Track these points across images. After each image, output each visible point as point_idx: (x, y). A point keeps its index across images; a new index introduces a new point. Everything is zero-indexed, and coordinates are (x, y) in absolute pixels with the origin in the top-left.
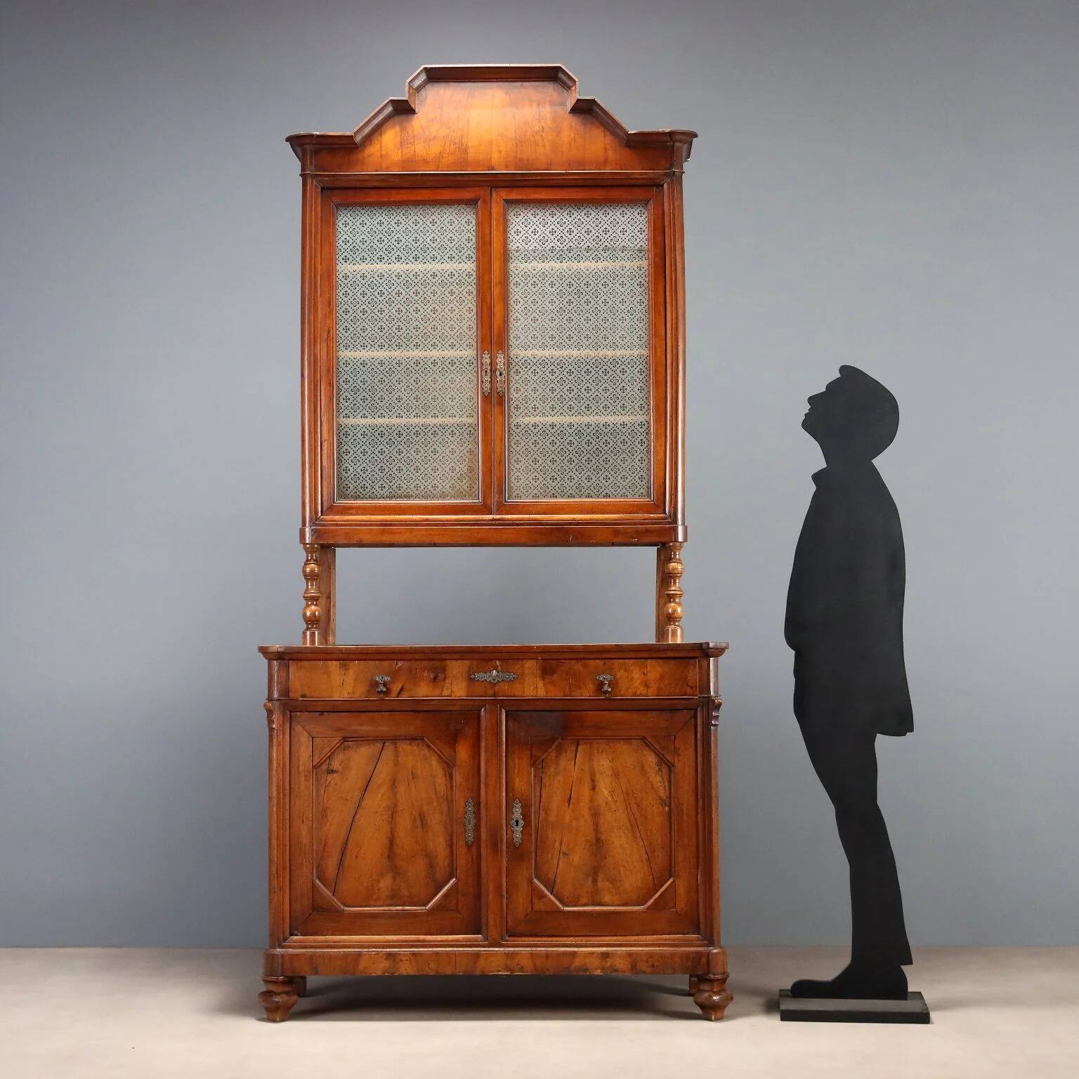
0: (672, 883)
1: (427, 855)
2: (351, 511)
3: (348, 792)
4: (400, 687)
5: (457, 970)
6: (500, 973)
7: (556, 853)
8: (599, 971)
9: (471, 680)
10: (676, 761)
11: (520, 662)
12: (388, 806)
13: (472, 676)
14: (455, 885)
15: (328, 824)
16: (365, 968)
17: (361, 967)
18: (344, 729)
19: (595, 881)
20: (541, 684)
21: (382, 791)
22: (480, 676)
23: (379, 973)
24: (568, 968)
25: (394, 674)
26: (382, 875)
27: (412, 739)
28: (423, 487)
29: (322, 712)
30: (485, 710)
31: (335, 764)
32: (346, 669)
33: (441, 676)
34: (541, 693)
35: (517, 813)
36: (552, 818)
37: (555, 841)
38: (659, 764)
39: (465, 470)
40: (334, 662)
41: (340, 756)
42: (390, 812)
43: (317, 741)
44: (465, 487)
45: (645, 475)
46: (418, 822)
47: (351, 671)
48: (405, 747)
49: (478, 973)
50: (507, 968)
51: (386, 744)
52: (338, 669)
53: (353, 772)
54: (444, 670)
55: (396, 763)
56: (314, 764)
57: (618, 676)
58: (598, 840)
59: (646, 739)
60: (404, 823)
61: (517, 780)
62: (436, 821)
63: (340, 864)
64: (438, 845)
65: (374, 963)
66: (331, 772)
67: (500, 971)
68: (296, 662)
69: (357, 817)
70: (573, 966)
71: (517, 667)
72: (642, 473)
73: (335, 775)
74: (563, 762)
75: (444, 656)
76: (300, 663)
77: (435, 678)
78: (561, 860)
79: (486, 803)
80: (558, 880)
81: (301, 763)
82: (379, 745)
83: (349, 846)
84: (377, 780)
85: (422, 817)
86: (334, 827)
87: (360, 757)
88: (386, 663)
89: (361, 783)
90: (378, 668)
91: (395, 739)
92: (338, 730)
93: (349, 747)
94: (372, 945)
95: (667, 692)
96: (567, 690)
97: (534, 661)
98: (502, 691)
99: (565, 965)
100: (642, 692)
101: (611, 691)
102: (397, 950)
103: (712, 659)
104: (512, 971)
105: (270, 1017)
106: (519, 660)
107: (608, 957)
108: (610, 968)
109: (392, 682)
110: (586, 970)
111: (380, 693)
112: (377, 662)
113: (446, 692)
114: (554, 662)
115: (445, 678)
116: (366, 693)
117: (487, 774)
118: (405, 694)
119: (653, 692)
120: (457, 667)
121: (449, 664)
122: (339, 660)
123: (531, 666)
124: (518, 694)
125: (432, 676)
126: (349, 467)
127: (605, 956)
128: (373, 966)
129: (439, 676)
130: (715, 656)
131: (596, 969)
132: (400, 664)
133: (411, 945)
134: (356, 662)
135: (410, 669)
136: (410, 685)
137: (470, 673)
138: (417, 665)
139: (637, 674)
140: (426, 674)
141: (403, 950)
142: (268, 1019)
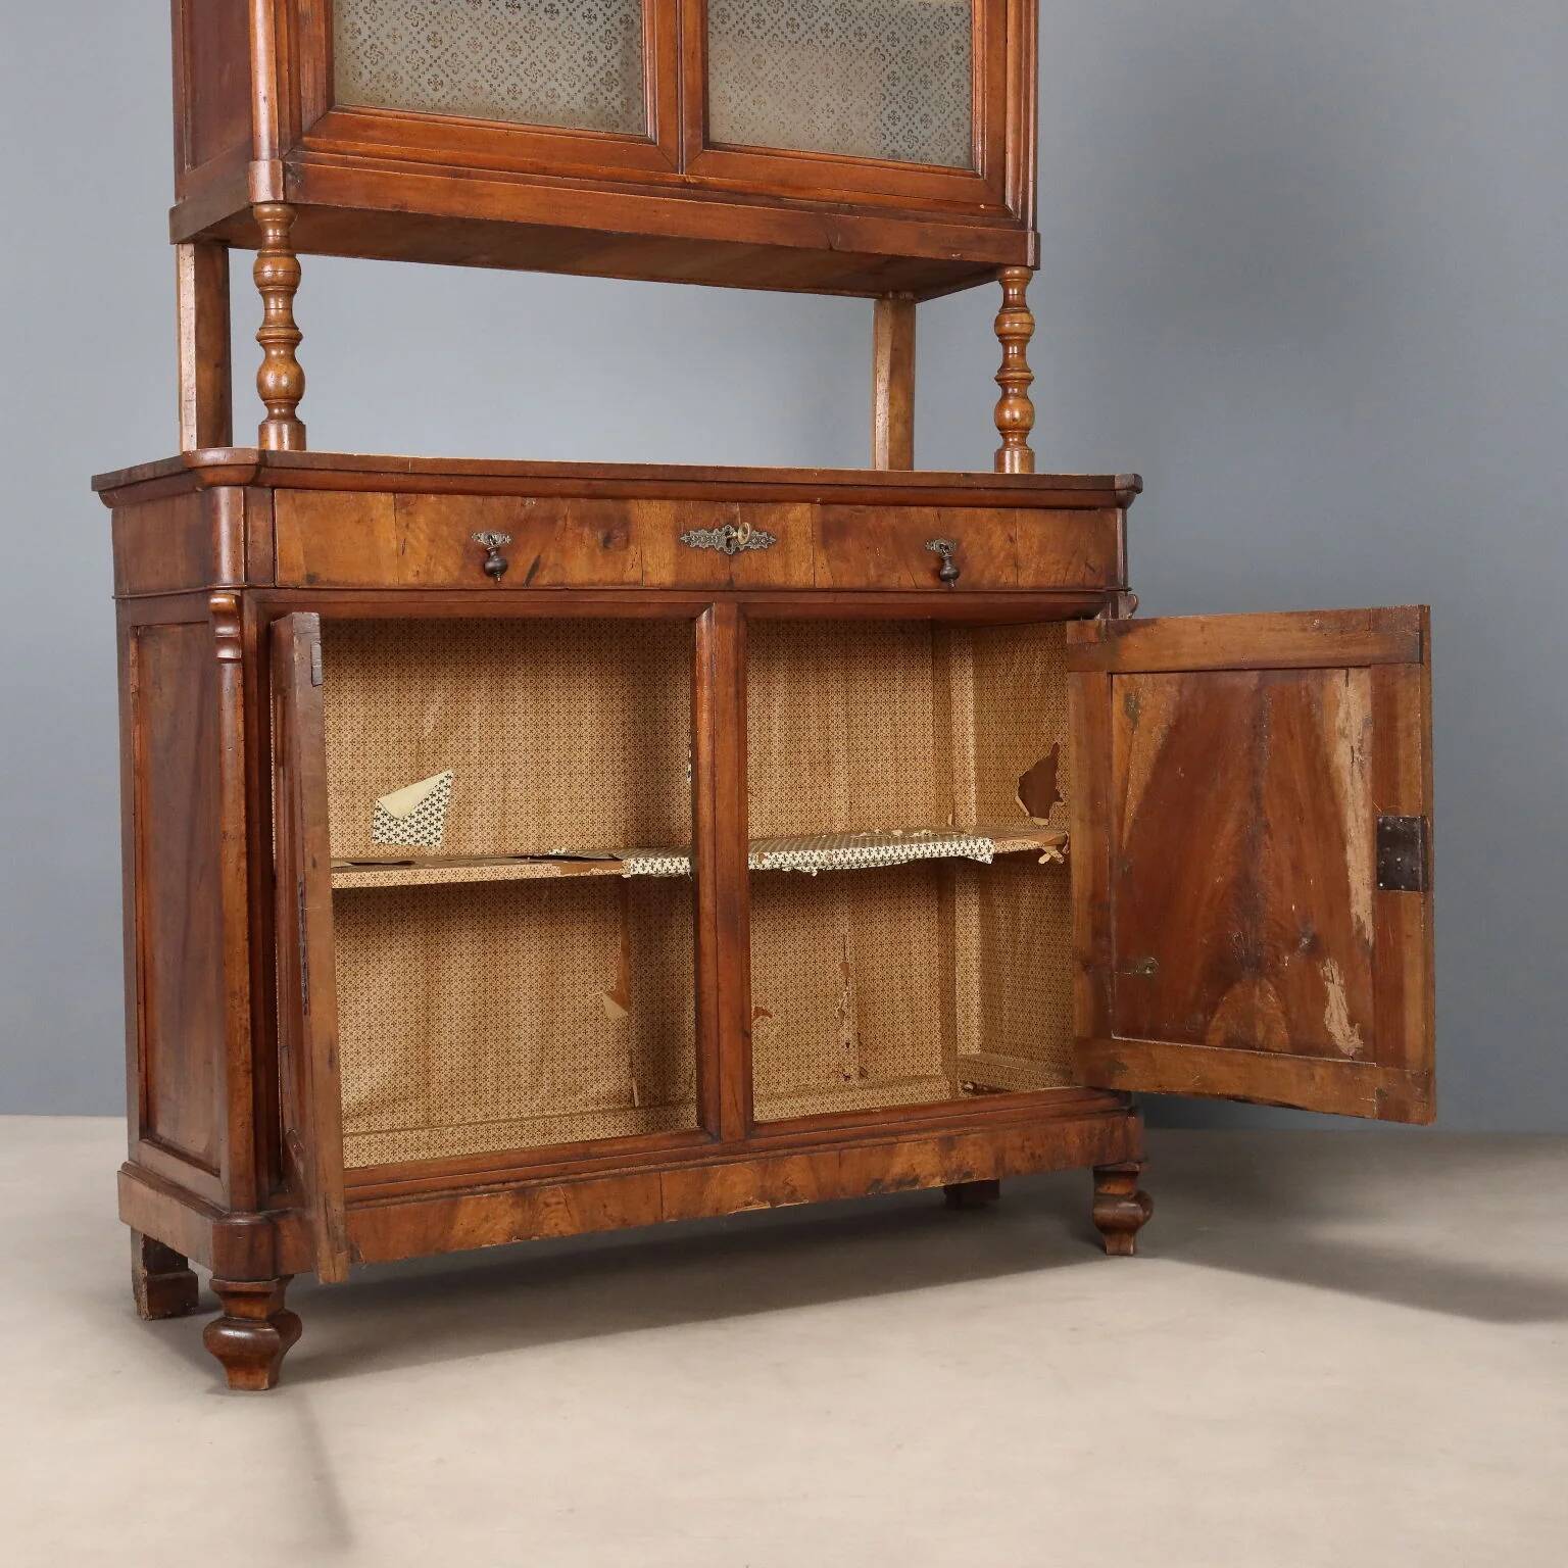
2: (371, 133)
4: (533, 557)
5: (665, 1214)
6: (750, 1208)
8: (938, 1179)
9: (682, 546)
11: (779, 507)
13: (684, 538)
16: (467, 1232)
17: (458, 1231)
20: (822, 559)
22: (699, 537)
23: (500, 1240)
24: (878, 1181)
25: (518, 527)
28: (526, 93)
30: (710, 616)
32: (409, 514)
33: (619, 534)
34: (824, 579)
39: (616, 62)
40: (383, 497)
44: (617, 103)
45: (963, 119)
47: (421, 520)
49: (705, 1213)
50: (764, 1197)
52: (391, 512)
54: (625, 522)
57: (964, 544)
65: (486, 1219)
67: (750, 1204)
68: (290, 492)
70: (888, 1179)
71: (773, 518)
72: (958, 113)
75: (628, 488)
76: (300, 497)
77: (607, 540)
79: (714, 829)
88: (495, 501)
90: (481, 512)
94: (477, 1176)
95: (1051, 580)
96: (872, 572)
97: (806, 506)
98: (745, 572)
99: (876, 1175)
100: (1007, 578)
101: (956, 576)
102: (534, 1182)
103: (1119, 511)
104: (773, 1202)
105: (241, 1379)
106: (776, 501)
107: (953, 1148)
108: (959, 1168)
109: (513, 547)
110: (915, 1180)
111: (491, 573)
112: (479, 500)
113: (632, 574)
114: (845, 509)
115: (628, 541)
116: (456, 574)
117: (713, 765)
118: (545, 579)
119: (1027, 579)
120: (652, 516)
121: (636, 510)
122: (395, 491)
123: (800, 516)
124: (777, 578)
125: (600, 535)
126: (360, 24)
127: (948, 1144)
128: (487, 1226)
129: (615, 536)
130: (1123, 504)
131: (933, 1176)
132: (531, 503)
133: (565, 1168)
134: (432, 498)
135: (552, 520)
136: (551, 557)
137: (679, 529)
138: (565, 507)
139: (998, 539)
140: (587, 531)
141: (545, 1181)
142: (233, 1387)
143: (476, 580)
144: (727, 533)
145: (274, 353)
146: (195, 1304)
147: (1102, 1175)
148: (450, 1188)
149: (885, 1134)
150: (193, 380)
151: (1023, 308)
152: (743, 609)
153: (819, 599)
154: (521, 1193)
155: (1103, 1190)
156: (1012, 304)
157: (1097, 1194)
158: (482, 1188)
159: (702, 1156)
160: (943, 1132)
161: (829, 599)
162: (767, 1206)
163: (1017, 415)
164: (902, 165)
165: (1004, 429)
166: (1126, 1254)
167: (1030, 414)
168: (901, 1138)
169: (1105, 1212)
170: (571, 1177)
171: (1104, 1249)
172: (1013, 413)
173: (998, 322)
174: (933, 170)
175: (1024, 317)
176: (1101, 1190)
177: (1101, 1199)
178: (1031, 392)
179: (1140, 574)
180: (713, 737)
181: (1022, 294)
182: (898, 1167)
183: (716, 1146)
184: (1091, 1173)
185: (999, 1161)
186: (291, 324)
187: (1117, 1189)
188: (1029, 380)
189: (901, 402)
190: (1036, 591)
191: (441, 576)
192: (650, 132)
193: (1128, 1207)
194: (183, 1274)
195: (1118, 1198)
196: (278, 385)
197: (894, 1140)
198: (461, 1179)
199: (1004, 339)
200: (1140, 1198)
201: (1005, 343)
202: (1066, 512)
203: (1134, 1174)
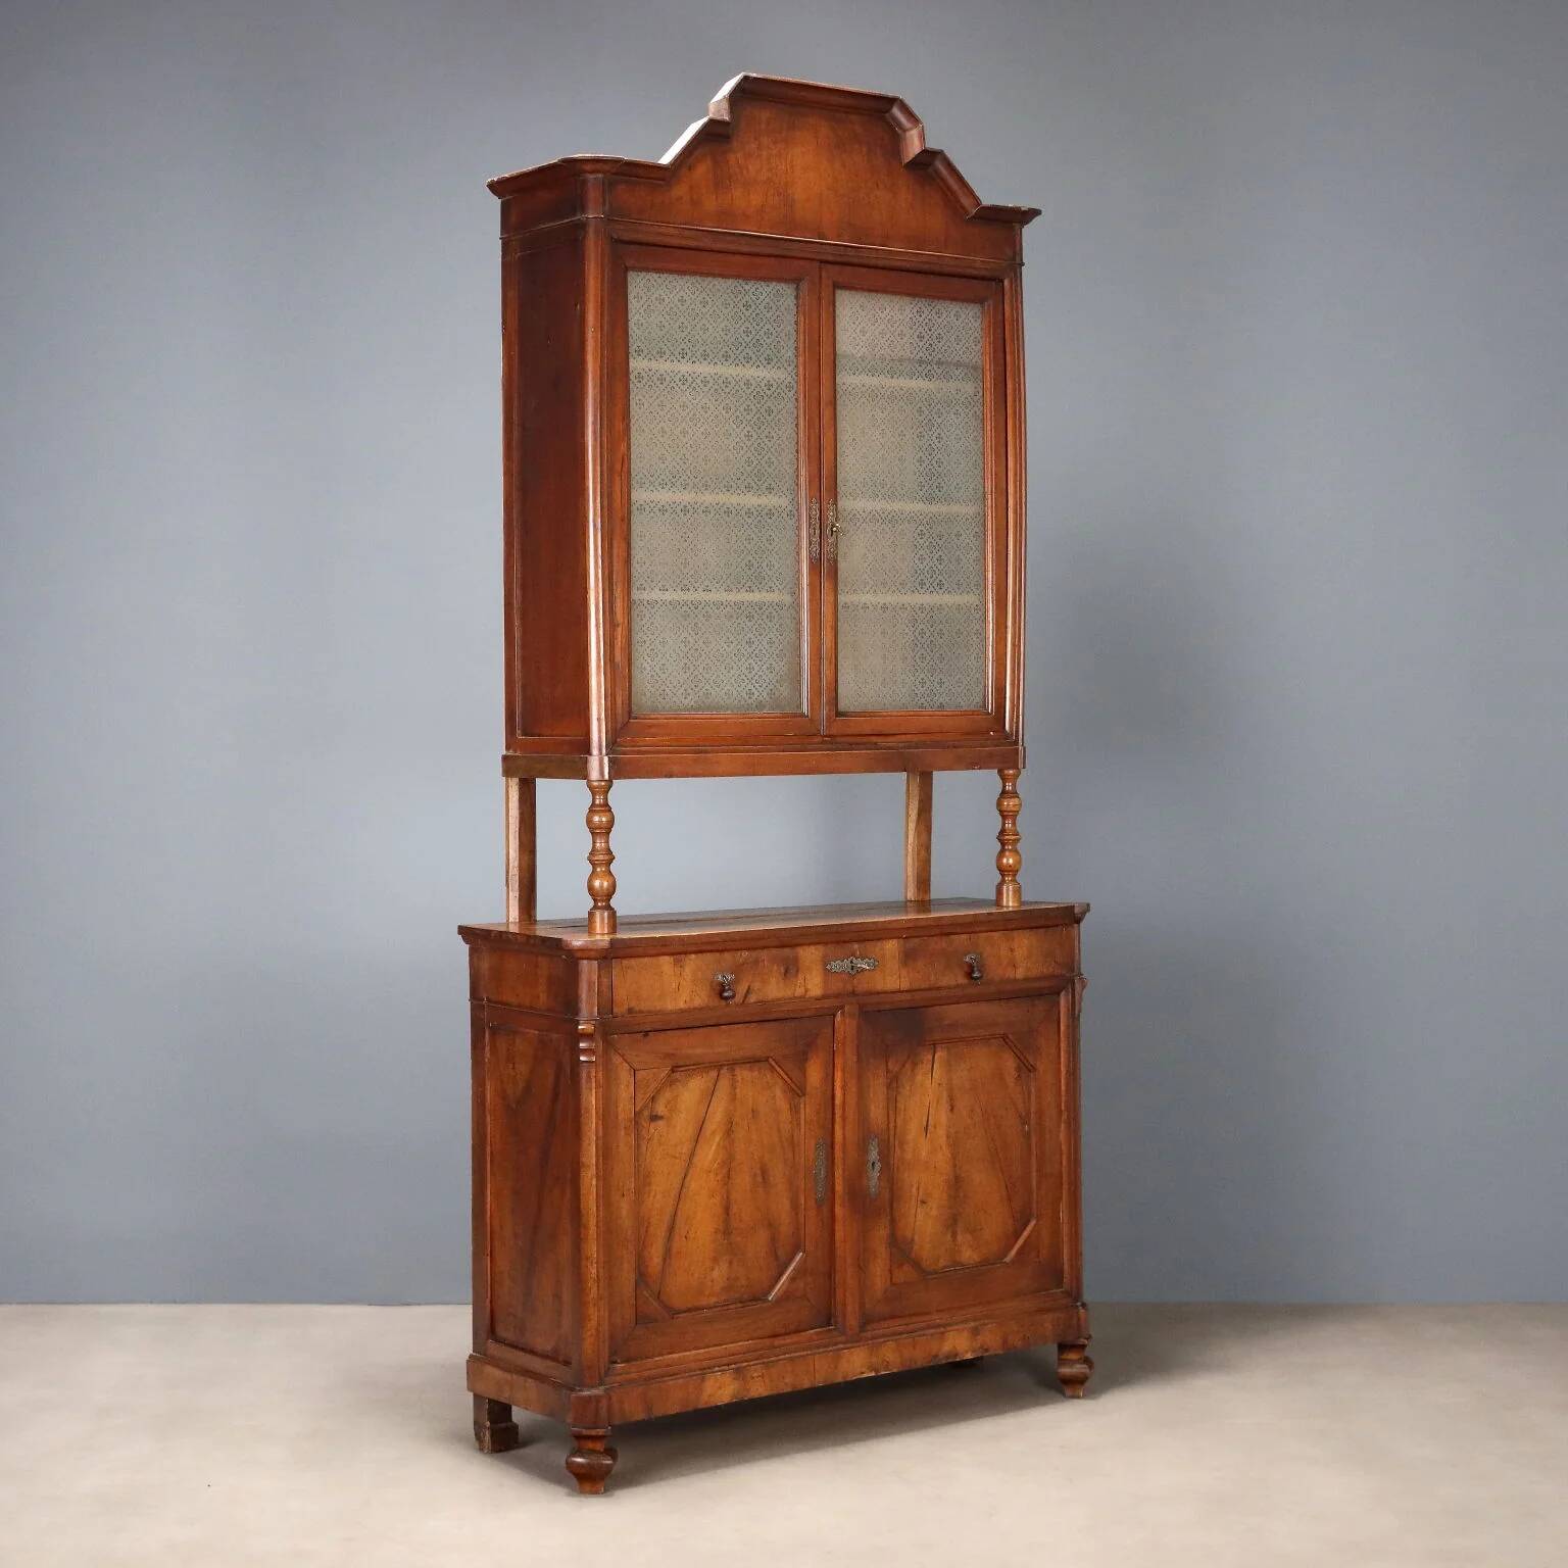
0: (1035, 1225)
1: (770, 1225)
3: (676, 1146)
4: (747, 985)
5: (818, 1381)
6: (865, 1375)
7: (913, 1202)
8: (970, 1353)
9: (827, 972)
10: (1038, 1063)
11: (879, 944)
12: (723, 1162)
13: (828, 967)
14: (804, 1261)
15: (652, 1194)
16: (711, 1396)
17: (705, 1395)
18: (673, 1054)
19: (954, 1235)
20: (904, 972)
21: (717, 1139)
22: (836, 966)
23: (727, 1400)
24: (936, 1356)
25: (738, 970)
26: (715, 1260)
27: (753, 1061)
28: (735, 694)
29: (646, 1033)
30: (843, 1013)
31: (660, 1109)
32: (681, 967)
33: (792, 968)
34: (905, 985)
35: (874, 1155)
36: (909, 1156)
37: (912, 1186)
38: (1018, 1069)
39: (786, 668)
40: (667, 958)
41: (667, 1094)
42: (725, 1171)
43: (640, 1075)
44: (786, 694)
45: (981, 679)
46: (759, 1179)
47: (687, 970)
48: (743, 1074)
49: (840, 1380)
50: (871, 1368)
51: (722, 1072)
52: (671, 967)
53: (683, 1116)
54: (796, 960)
55: (733, 1098)
56: (637, 1110)
57: (985, 957)
58: (957, 1179)
59: (1008, 1037)
60: (743, 1180)
61: (873, 1107)
62: (778, 1173)
63: (668, 1253)
64: (782, 1207)
65: (720, 1388)
66: (654, 1118)
67: (863, 1373)
68: (620, 960)
69: (688, 1178)
70: (941, 1355)
71: (877, 949)
72: (977, 675)
73: (660, 1123)
74: (919, 1078)
76: (626, 963)
77: (786, 972)
78: (919, 1210)
79: (842, 1143)
80: (916, 1238)
81: (620, 1109)
82: (714, 1074)
83: (678, 1222)
84: (710, 1126)
85: (764, 1172)
86: (659, 1199)
87: (691, 1091)
88: (727, 955)
89: (691, 1131)
90: (719, 962)
91: (733, 1064)
92: (669, 1056)
93: (677, 1080)
94: (713, 1361)
95: (1035, 973)
96: (932, 978)
97: (895, 941)
98: (863, 985)
99: (934, 1353)
100: (1010, 974)
101: (981, 977)
102: (746, 1364)
103: (1076, 925)
104: (876, 1371)
105: (587, 1487)
106: (879, 940)
107: (978, 1334)
108: (981, 1347)
109: (736, 981)
110: (956, 1355)
111: (726, 998)
112: (718, 954)
113: (799, 991)
114: (916, 940)
115: (797, 971)
116: (706, 1000)
117: (844, 1102)
118: (752, 999)
119: (1020, 974)
120: (810, 955)
121: (801, 952)
122: (672, 954)
123: (891, 946)
124: (879, 987)
125: (782, 970)
126: (645, 664)
127: (975, 1332)
128: (720, 1392)
129: (790, 969)
130: (1078, 921)
131: (967, 1352)
132: (745, 954)
133: (761, 1355)
134: (693, 956)
135: (756, 962)
136: (756, 986)
137: (825, 962)
138: (764, 955)
139: (1004, 952)
140: (775, 967)
141: (752, 1363)
142: (582, 1492)
143: (716, 1002)
144: (851, 962)
145: (598, 870)
146: (516, 1442)
147: (1063, 1347)
148: (700, 1369)
149: (939, 1326)
150: (517, 864)
151: (1014, 794)
152: (861, 1007)
153: (903, 997)
154: (738, 1371)
155: (1064, 1356)
156: (1008, 792)
157: (1059, 1359)
158: (717, 1369)
159: (836, 1344)
160: (972, 1324)
161: (908, 996)
162: (873, 1374)
163: (1011, 861)
164: (945, 713)
165: (1002, 871)
166: (1078, 1397)
167: (1019, 862)
168: (949, 1329)
169: (1066, 1371)
170: (765, 1360)
171: (1064, 1395)
172: (1009, 860)
173: (999, 804)
174: (965, 714)
175: (1016, 801)
176: (1063, 1357)
177: (1062, 1362)
178: (1019, 846)
179: (1087, 965)
180: (844, 1088)
181: (1014, 785)
182: (947, 1347)
183: (843, 1338)
184: (1056, 1346)
185: (1005, 1342)
186: (609, 852)
187: (1073, 1356)
188: (1018, 840)
189: (924, 836)
190: (1026, 979)
191: (698, 1002)
192: (805, 709)
193: (1078, 1369)
194: (509, 1424)
195: (1072, 1362)
196: (601, 886)
197: (942, 1329)
198: (705, 1364)
199: (1004, 815)
200: (1087, 1361)
201: (1004, 817)
202: (1042, 930)
203: (1083, 1347)
